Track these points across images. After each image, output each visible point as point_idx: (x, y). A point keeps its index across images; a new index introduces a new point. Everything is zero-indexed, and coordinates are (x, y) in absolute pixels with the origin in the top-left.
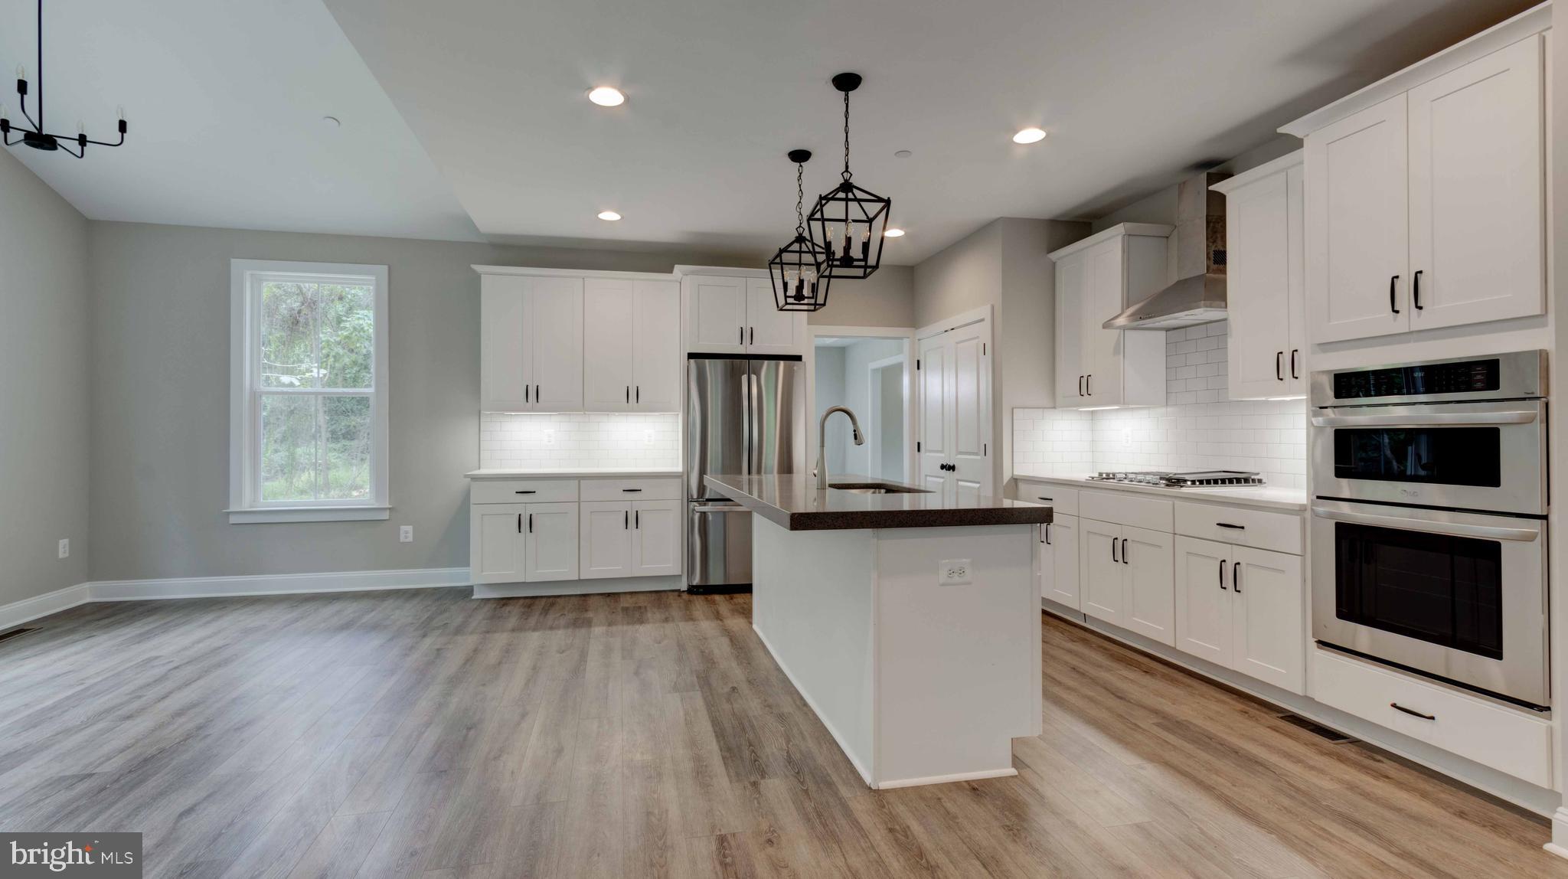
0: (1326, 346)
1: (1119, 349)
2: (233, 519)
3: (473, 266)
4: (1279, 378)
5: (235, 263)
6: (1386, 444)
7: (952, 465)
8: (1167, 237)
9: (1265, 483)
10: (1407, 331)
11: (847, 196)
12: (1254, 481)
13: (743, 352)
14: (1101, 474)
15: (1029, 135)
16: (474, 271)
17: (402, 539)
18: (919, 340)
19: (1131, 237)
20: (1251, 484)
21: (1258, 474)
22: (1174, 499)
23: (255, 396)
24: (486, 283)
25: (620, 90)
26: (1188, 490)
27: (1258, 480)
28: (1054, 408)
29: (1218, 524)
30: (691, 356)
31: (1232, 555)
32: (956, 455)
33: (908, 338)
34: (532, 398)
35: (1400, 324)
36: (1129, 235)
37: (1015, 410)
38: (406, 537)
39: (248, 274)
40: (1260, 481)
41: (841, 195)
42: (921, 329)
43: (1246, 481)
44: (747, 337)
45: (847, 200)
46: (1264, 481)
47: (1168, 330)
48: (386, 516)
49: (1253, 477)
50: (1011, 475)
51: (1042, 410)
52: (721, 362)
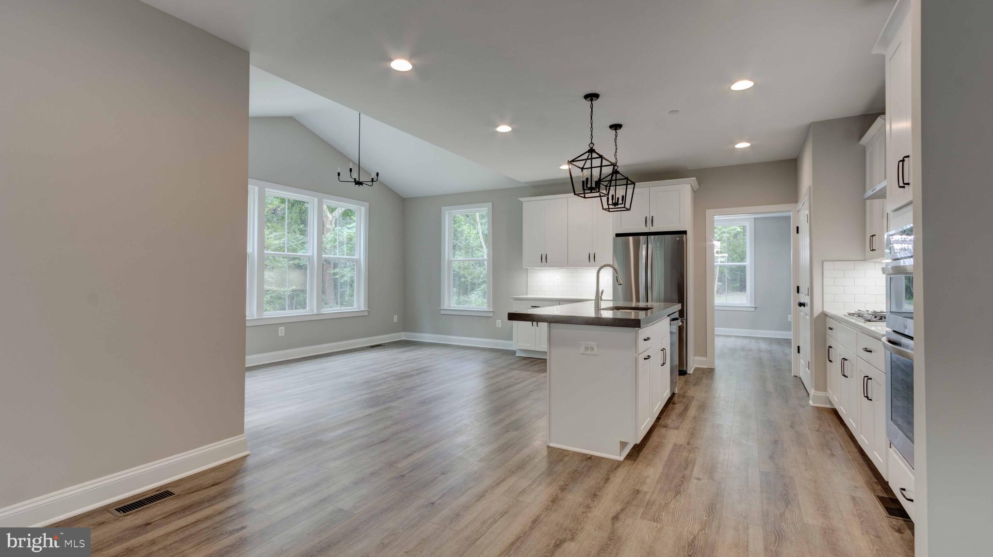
2: (442, 312)
3: (519, 199)
5: (443, 208)
13: (646, 230)
15: (742, 85)
16: (519, 200)
17: (497, 326)
18: (798, 211)
23: (450, 262)
24: (525, 206)
25: (509, 126)
28: (865, 260)
30: (618, 235)
33: (792, 211)
34: (544, 260)
37: (824, 262)
38: (499, 325)
39: (447, 212)
42: (798, 204)
44: (649, 222)
48: (491, 315)
50: (820, 311)
51: (853, 262)
52: (631, 238)
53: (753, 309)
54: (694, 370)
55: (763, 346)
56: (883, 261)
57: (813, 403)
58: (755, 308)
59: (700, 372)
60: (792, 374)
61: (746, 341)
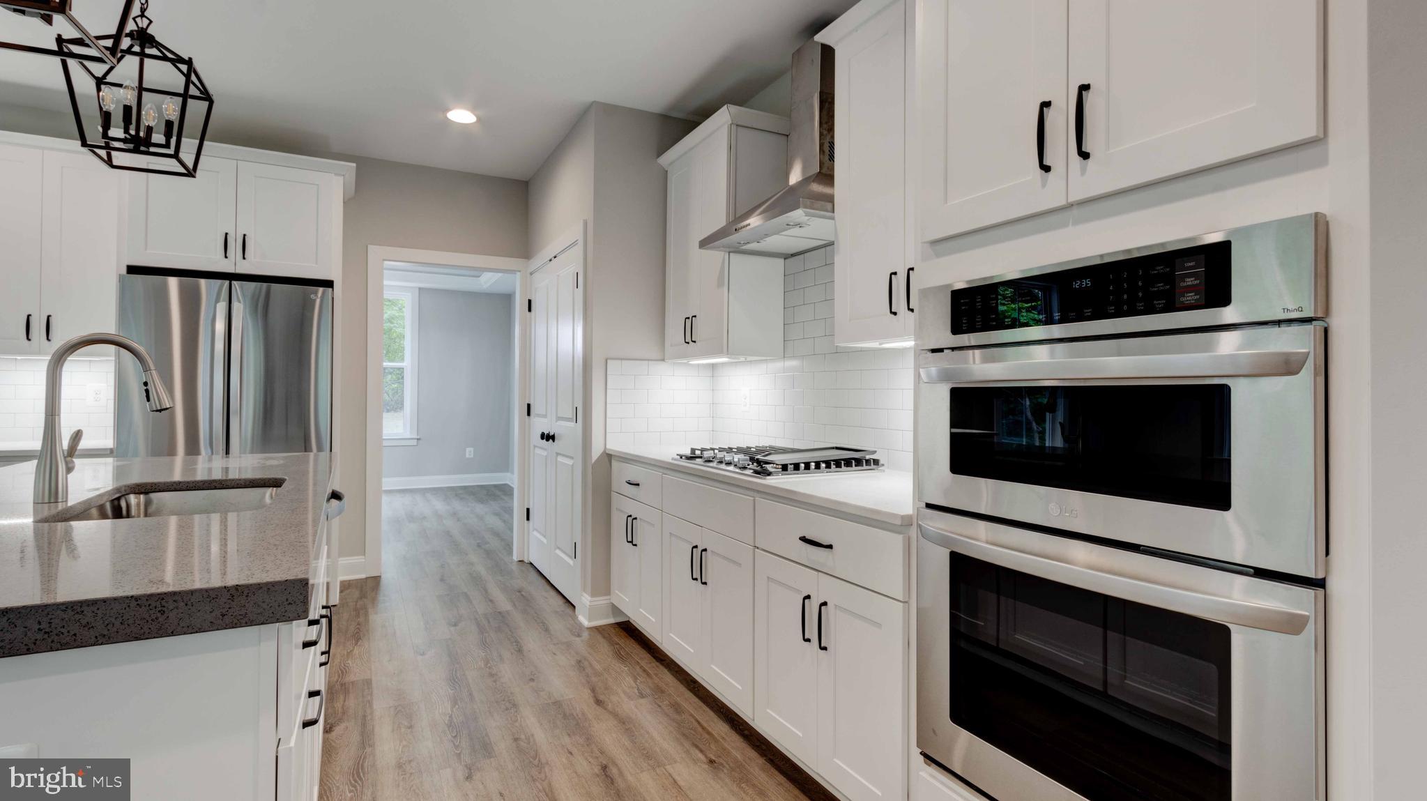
0: (942, 244)
1: (724, 280)
4: (891, 312)
6: (1027, 406)
7: (551, 434)
8: (787, 136)
9: (883, 465)
10: (1063, 202)
12: (868, 462)
13: (230, 269)
14: (693, 451)
18: (531, 274)
19: (739, 129)
20: (865, 467)
21: (874, 452)
22: (755, 494)
26: (778, 481)
27: (874, 460)
28: (663, 360)
29: (801, 539)
30: (132, 270)
31: (822, 590)
32: (556, 422)
33: (520, 271)
35: (1052, 192)
36: (737, 125)
37: (608, 361)
40: (876, 462)
42: (532, 260)
43: (859, 462)
44: (235, 248)
46: (881, 462)
47: (787, 257)
49: (868, 457)
50: (601, 451)
51: (647, 362)
52: (173, 282)
53: (414, 442)
54: (341, 592)
55: (439, 505)
56: (691, 363)
57: (590, 620)
58: (418, 439)
59: (356, 594)
60: (515, 558)
61: (407, 499)
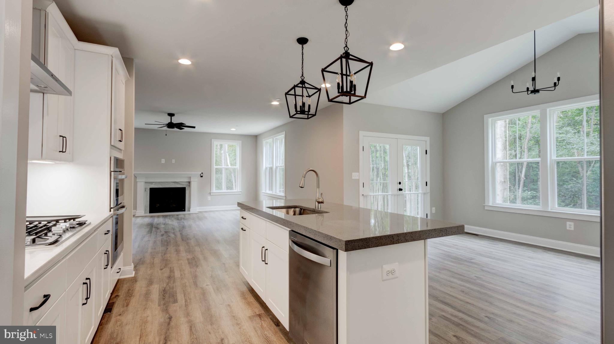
11: (303, 86)
41: (301, 85)
45: (302, 87)
